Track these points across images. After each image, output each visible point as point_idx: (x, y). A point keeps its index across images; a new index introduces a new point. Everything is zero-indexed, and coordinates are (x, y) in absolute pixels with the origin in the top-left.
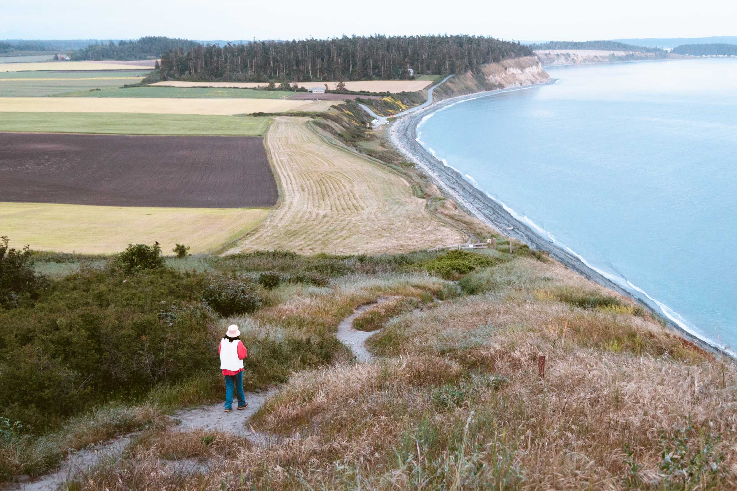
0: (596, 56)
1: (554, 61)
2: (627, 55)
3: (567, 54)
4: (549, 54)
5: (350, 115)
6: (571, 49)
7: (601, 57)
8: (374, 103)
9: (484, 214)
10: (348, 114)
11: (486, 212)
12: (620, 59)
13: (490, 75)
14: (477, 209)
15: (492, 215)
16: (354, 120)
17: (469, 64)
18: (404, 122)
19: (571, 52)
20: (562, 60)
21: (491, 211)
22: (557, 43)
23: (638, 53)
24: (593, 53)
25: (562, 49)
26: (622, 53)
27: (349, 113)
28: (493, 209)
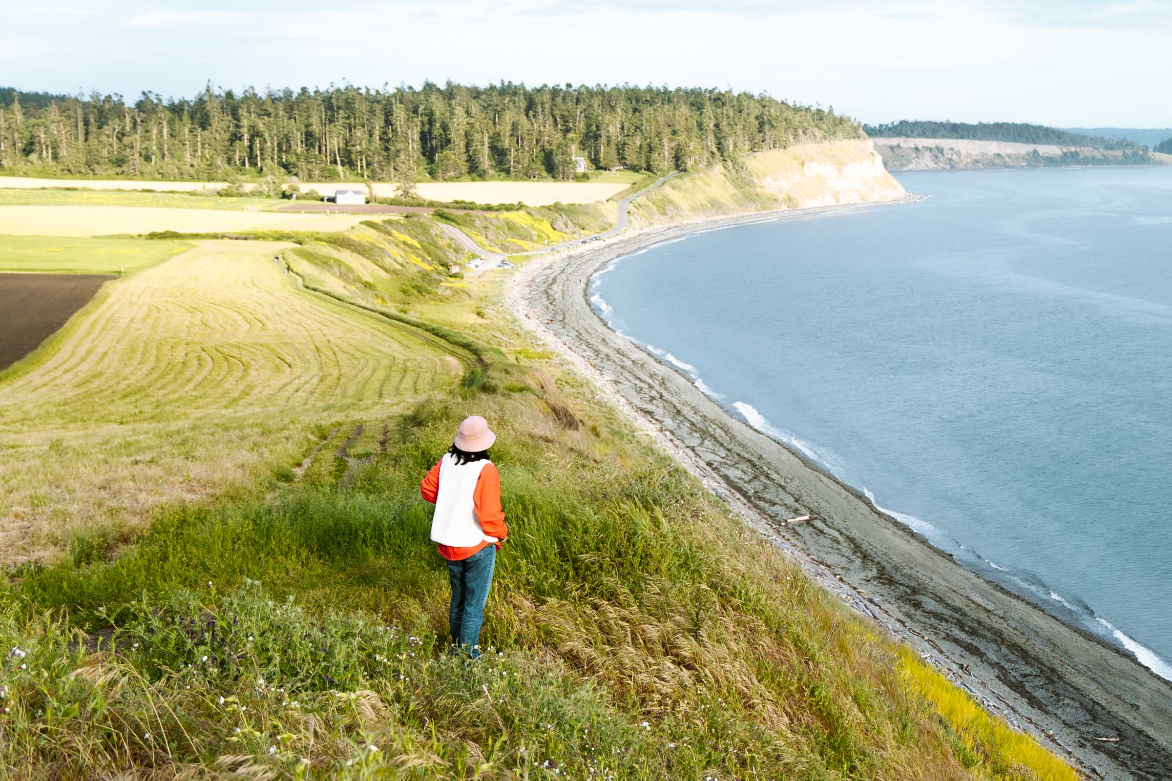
0: (999, 155)
1: (910, 161)
2: (1065, 154)
3: (937, 148)
4: (898, 146)
5: (411, 246)
6: (943, 137)
7: (1009, 156)
8: (478, 222)
9: (726, 478)
10: (405, 243)
11: (734, 474)
12: (1051, 161)
13: (765, 175)
14: (709, 464)
15: (749, 482)
16: (418, 255)
17: (719, 149)
18: (550, 267)
19: (946, 143)
20: (927, 161)
21: (750, 470)
22: (916, 124)
23: (1086, 151)
24: (992, 147)
25: (927, 137)
26: (1054, 150)
27: (410, 241)
28: (754, 465)
